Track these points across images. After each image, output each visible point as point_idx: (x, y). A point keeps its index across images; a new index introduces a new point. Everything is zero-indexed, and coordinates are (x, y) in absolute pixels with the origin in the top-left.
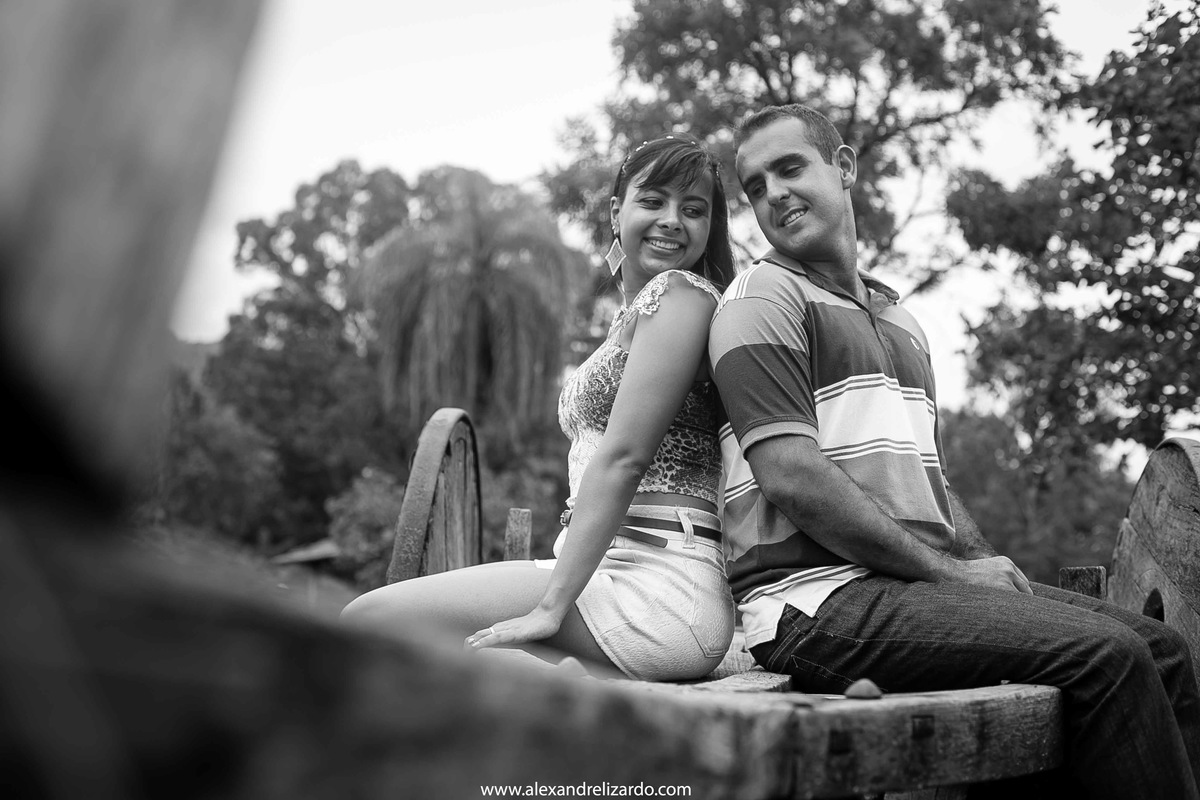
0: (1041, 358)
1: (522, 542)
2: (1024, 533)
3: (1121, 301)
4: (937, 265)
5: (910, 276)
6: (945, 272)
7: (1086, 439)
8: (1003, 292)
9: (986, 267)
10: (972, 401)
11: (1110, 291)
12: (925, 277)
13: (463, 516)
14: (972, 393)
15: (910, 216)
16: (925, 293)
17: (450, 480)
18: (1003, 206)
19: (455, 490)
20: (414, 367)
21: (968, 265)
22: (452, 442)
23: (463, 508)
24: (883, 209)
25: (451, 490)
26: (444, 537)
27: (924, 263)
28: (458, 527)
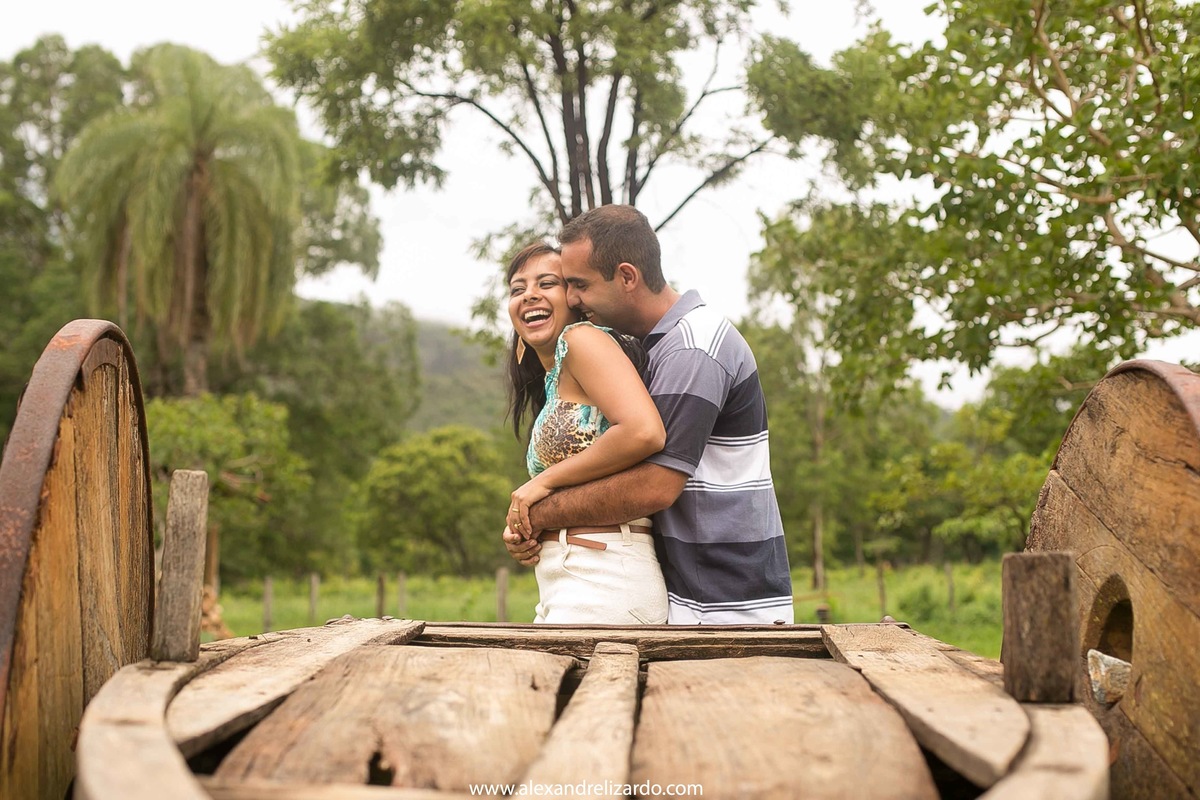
0: (852, 263)
1: (193, 522)
2: (813, 458)
3: (951, 194)
4: (735, 151)
5: (701, 164)
6: (742, 159)
7: (904, 356)
8: (813, 184)
9: (793, 154)
10: (756, 312)
11: (938, 184)
12: (721, 165)
13: (112, 478)
14: (756, 303)
15: (704, 95)
16: (720, 185)
17: (83, 429)
18: (813, 81)
19: (94, 442)
20: (123, 275)
21: (771, 151)
22: (87, 370)
23: (112, 469)
24: (673, 86)
25: (85, 443)
26: (73, 517)
27: (719, 149)
28: (100, 499)
